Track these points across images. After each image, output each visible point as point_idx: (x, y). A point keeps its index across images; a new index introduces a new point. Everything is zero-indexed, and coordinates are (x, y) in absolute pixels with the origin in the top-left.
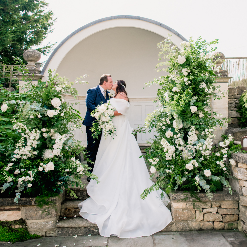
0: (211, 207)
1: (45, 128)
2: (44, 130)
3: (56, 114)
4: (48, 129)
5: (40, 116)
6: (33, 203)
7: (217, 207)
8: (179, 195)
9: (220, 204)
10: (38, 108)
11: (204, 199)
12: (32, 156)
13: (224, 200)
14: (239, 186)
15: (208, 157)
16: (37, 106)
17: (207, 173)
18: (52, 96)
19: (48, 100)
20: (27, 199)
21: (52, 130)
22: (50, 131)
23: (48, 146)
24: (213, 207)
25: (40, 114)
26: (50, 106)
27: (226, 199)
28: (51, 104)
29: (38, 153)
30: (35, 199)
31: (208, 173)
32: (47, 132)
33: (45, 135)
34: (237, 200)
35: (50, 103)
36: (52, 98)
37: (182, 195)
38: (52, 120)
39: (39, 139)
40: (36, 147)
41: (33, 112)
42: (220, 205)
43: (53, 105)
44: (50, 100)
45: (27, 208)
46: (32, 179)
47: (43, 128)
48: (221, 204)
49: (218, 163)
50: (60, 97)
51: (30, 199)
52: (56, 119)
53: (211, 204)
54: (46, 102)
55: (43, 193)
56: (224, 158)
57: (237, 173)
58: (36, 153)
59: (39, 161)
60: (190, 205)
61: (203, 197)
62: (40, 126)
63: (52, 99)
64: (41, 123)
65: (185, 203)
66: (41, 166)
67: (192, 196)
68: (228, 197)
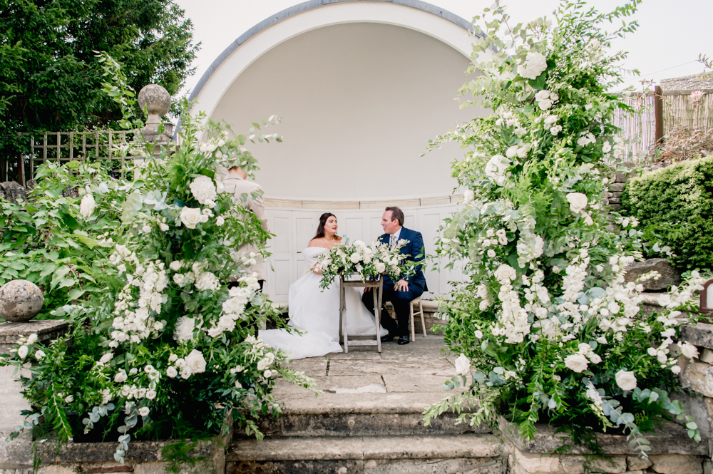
0: (628, 470)
1: (179, 259)
2: (176, 265)
3: (204, 219)
4: (185, 262)
5: (165, 228)
6: (159, 456)
7: (642, 470)
8: (542, 439)
9: (652, 461)
10: (160, 205)
11: (611, 450)
12: (151, 335)
13: (665, 453)
14: (705, 415)
15: (619, 337)
16: (158, 200)
17: (625, 380)
18: (192, 171)
19: (183, 184)
20: (147, 446)
21: (196, 266)
22: (190, 269)
23: (187, 308)
24: (632, 469)
25: (164, 220)
26: (188, 199)
27: (670, 451)
28: (191, 194)
29: (166, 327)
30: (162, 444)
31: (628, 381)
32: (183, 271)
33: (179, 280)
34: (703, 452)
35: (188, 192)
36: (193, 175)
37: (552, 439)
38: (195, 238)
39: (165, 290)
40: (159, 312)
41: (148, 216)
42: (651, 464)
43: (195, 195)
44: (188, 182)
45: (147, 465)
46: (151, 394)
47: (174, 260)
48: (655, 462)
49: (652, 351)
50: (211, 175)
51: (153, 444)
52: (204, 233)
53: (628, 463)
54: (178, 189)
55: (180, 433)
56: (665, 338)
57: (703, 380)
58: (160, 326)
59: (167, 347)
60: (570, 464)
61: (607, 445)
62: (167, 254)
63: (192, 179)
64: (169, 247)
65: (557, 459)
66: (173, 363)
67: (578, 442)
68: (676, 444)
